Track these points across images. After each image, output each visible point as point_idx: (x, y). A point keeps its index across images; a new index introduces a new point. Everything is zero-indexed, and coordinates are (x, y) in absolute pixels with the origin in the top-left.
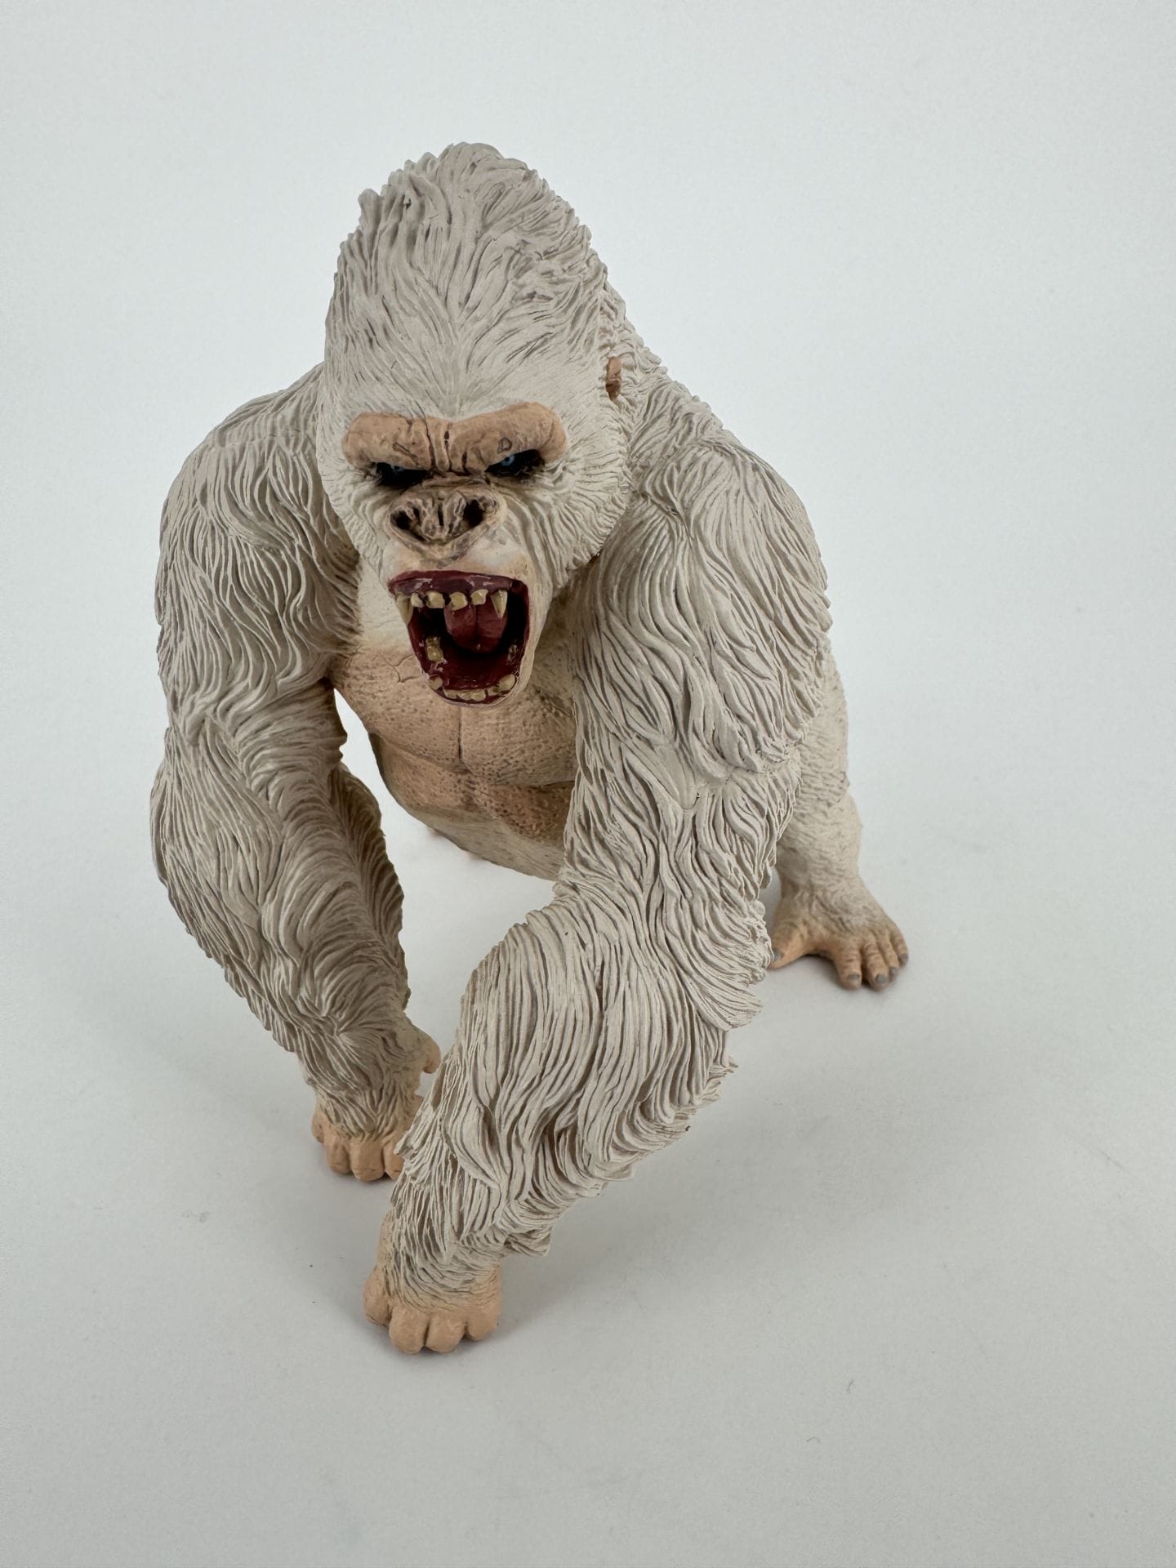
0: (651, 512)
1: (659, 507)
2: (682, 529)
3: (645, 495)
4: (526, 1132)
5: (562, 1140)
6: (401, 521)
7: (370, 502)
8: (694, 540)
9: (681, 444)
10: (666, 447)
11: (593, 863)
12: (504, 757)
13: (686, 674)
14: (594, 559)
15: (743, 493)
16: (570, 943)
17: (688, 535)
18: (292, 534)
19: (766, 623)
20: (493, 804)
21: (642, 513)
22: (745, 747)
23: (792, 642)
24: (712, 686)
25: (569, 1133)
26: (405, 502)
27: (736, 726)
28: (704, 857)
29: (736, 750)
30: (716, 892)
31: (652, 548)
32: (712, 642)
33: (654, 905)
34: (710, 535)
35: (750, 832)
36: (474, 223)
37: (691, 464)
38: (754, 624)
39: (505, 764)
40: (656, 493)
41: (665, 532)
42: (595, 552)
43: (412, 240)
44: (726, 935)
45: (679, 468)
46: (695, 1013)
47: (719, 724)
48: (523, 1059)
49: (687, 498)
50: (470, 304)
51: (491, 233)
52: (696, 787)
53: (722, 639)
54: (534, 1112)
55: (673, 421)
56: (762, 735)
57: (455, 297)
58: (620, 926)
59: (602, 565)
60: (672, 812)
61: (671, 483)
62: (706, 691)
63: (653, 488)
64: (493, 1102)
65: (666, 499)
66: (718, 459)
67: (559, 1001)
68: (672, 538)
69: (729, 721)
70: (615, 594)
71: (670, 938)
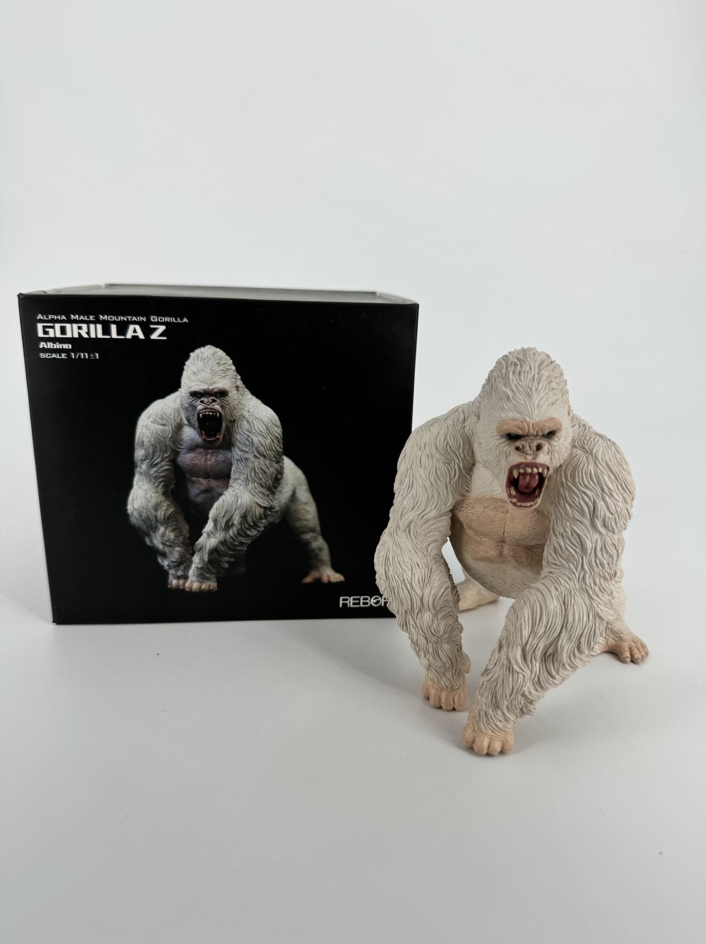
0: (579, 452)
1: (582, 450)
2: (591, 457)
3: (576, 447)
4: (539, 653)
5: (549, 659)
6: (517, 449)
7: (503, 445)
8: (595, 460)
9: (584, 432)
10: (579, 434)
11: (558, 563)
12: (522, 533)
13: (594, 499)
14: (561, 466)
15: (607, 447)
16: (552, 589)
17: (593, 458)
18: (455, 459)
19: (619, 486)
20: (511, 554)
21: (576, 452)
22: (612, 523)
23: (626, 492)
24: (602, 503)
25: (552, 656)
26: (519, 443)
27: (611, 516)
28: (598, 561)
29: (610, 524)
30: (601, 573)
31: (581, 462)
32: (603, 490)
33: (581, 577)
34: (600, 458)
35: (612, 553)
36: (537, 370)
37: (590, 439)
38: (615, 485)
39: (521, 536)
40: (580, 446)
41: (585, 457)
42: (561, 463)
43: (520, 374)
44: (604, 589)
45: (586, 439)
46: (596, 614)
47: (605, 515)
48: (538, 627)
49: (590, 447)
50: (538, 391)
51: (542, 372)
52: (596, 536)
53: (606, 489)
54: (541, 646)
55: (580, 426)
56: (617, 520)
57: (534, 389)
58: (570, 584)
59: (564, 468)
60: (589, 545)
61: (584, 443)
62: (601, 504)
63: (578, 444)
64: (526, 643)
65: (583, 448)
66: (597, 438)
67: (551, 607)
68: (587, 459)
69: (608, 514)
70: (569, 476)
71: (587, 587)
